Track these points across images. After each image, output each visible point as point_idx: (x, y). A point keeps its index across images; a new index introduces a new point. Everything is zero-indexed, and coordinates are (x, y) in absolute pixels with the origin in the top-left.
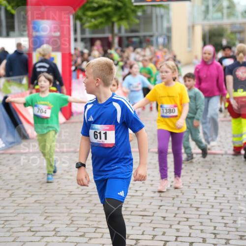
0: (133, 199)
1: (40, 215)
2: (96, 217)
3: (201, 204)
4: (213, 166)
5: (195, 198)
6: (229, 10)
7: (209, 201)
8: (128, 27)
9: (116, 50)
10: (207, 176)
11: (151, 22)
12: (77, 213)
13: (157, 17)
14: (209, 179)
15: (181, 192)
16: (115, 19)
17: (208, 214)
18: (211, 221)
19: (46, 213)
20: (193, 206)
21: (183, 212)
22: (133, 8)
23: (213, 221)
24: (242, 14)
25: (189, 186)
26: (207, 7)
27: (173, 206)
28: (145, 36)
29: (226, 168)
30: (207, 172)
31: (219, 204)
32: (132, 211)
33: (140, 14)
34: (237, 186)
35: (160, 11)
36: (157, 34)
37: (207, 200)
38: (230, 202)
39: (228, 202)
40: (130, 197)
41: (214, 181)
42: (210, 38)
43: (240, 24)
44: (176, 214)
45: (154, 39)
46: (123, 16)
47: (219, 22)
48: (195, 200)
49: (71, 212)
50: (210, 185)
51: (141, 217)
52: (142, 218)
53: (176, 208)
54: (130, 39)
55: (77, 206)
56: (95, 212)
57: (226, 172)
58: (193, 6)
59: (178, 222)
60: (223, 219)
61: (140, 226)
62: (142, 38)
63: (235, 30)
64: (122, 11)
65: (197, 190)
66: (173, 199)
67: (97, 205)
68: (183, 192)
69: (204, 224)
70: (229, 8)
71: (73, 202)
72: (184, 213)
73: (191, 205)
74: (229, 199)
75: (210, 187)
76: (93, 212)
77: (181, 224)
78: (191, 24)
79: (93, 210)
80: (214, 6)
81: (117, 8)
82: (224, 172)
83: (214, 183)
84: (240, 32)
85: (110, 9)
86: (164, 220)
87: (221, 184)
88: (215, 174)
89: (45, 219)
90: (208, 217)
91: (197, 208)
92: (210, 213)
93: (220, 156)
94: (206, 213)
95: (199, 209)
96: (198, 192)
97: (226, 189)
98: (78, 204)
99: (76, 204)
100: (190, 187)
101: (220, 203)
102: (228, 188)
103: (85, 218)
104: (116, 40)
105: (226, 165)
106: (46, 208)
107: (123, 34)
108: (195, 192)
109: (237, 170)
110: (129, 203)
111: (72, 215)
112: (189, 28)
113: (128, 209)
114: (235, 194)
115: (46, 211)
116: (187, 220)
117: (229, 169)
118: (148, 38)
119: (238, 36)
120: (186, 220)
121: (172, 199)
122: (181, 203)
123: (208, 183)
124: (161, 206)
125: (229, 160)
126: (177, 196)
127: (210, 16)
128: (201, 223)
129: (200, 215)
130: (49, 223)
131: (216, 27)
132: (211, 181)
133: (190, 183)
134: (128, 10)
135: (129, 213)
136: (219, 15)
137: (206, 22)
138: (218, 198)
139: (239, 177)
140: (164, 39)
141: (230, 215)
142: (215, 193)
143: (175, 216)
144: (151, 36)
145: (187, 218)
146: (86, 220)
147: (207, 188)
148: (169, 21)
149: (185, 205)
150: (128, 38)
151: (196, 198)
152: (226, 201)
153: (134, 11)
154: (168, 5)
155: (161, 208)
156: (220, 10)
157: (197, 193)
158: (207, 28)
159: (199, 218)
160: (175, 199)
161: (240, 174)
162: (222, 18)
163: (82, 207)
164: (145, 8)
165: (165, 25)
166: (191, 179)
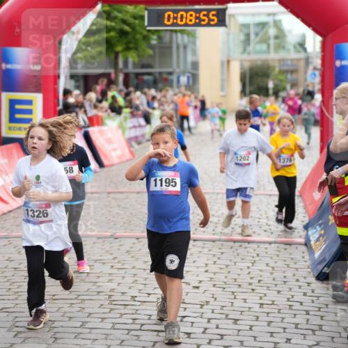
0: (145, 306)
1: (8, 331)
2: (90, 333)
3: (241, 314)
4: (257, 259)
5: (232, 306)
6: (277, 41)
7: (252, 310)
8: (136, 60)
9: (120, 92)
10: (249, 273)
11: (171, 54)
12: (62, 327)
13: (178, 47)
14: (252, 278)
15: (213, 297)
16: (119, 48)
17: (251, 329)
18: (255, 340)
19: (17, 327)
20: (229, 317)
21: (215, 326)
22: (145, 33)
23: (258, 339)
24: (295, 47)
25: (224, 288)
26: (248, 35)
27: (202, 317)
28: (160, 73)
29: (276, 262)
30: (248, 267)
31: (266, 315)
32: (142, 325)
33: (154, 42)
34: (290, 289)
35: (183, 39)
36: (177, 70)
37: (250, 308)
38: (282, 311)
39: (279, 312)
40: (139, 303)
41: (259, 281)
42: (251, 78)
43: (292, 60)
44: (206, 329)
45: (174, 78)
46: (131, 46)
47: (264, 57)
48: (232, 308)
49: (53, 325)
50: (253, 287)
51: (156, 333)
52: (158, 335)
53: (206, 320)
54: (140, 77)
55: (63, 316)
56: (88, 325)
57: (275, 269)
58: (228, 34)
59: (208, 341)
60: (271, 336)
61: (154, 346)
62: (157, 75)
63: (285, 68)
64: (130, 37)
65: (236, 294)
66: (202, 306)
67: (93, 316)
68: (215, 296)
69: (245, 344)
70: (276, 37)
71: (57, 311)
72: (217, 328)
73: (227, 316)
74: (281, 307)
75: (253, 290)
76: (86, 326)
77: (212, 343)
78: (225, 59)
79: (86, 322)
80: (257, 34)
81: (123, 33)
82: (273, 268)
83: (259, 284)
84: (292, 72)
85: (112, 34)
86: (189, 337)
87: (268, 285)
88: (261, 271)
89: (15, 336)
90: (251, 333)
91: (236, 321)
92: (253, 328)
93: (267, 245)
94: (248, 328)
95: (239, 322)
96: (237, 297)
97: (276, 292)
98: (65, 313)
99: (62, 314)
100: (225, 290)
101: (268, 313)
102: (279, 292)
103: (74, 335)
104: (121, 78)
105: (275, 257)
106: (17, 319)
107: (131, 69)
108: (233, 297)
109: (290, 266)
110: (139, 312)
111: (55, 330)
112: (222, 63)
113: (137, 321)
114: (288, 300)
115: (17, 324)
116: (222, 339)
117: (280, 264)
118: (165, 76)
119: (289, 76)
120: (219, 337)
121: (199, 306)
122: (213, 312)
123: (250, 284)
124: (184, 317)
125: (279, 251)
126: (207, 303)
127: (251, 48)
128: (241, 342)
129: (239, 331)
130: (22, 343)
131: (259, 63)
132: (255, 281)
133: (225, 283)
134: (138, 36)
135: (138, 327)
136: (264, 47)
137: (245, 57)
138: (265, 306)
139: (294, 275)
140: (188, 77)
141: (282, 330)
142: (261, 298)
143: (204, 332)
144: (170, 73)
145: (222, 336)
146: (75, 338)
147: (250, 291)
148: (194, 53)
149: (219, 316)
150: (137, 75)
151: (234, 305)
152: (276, 311)
153: (146, 38)
154: (195, 30)
155: (185, 319)
156: (265, 40)
157: (235, 298)
158: (247, 65)
159: (238, 335)
160: (205, 307)
161: (296, 272)
162: (268, 51)
163: (70, 318)
164: (162, 34)
165: (190, 58)
166: (226, 277)
